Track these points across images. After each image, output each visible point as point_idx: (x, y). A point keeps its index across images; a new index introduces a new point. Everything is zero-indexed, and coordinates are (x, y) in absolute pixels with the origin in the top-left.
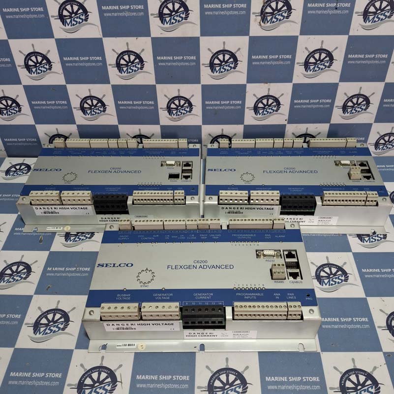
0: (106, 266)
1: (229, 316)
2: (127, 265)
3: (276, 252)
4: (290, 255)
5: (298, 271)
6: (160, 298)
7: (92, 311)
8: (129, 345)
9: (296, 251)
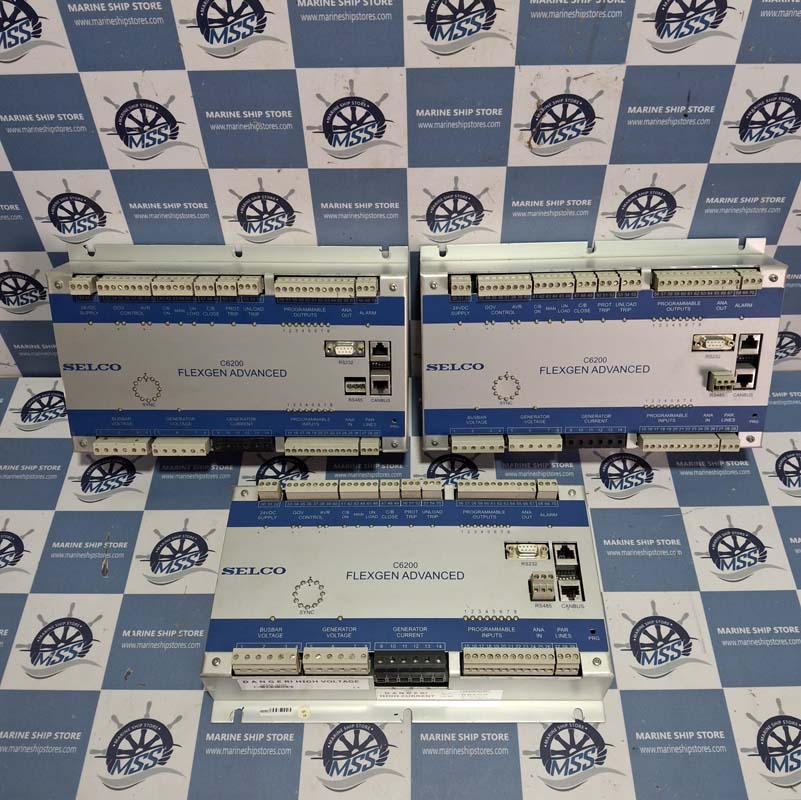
0: (238, 573)
1: (454, 669)
2: (275, 571)
3: (540, 546)
4: (566, 552)
5: (577, 583)
6: (335, 635)
7: (217, 659)
8: (281, 710)
9: (576, 544)
